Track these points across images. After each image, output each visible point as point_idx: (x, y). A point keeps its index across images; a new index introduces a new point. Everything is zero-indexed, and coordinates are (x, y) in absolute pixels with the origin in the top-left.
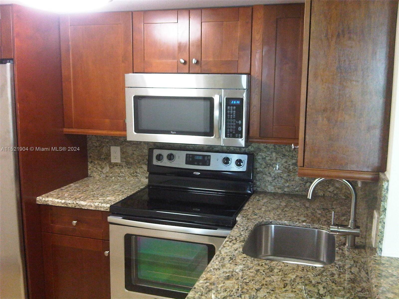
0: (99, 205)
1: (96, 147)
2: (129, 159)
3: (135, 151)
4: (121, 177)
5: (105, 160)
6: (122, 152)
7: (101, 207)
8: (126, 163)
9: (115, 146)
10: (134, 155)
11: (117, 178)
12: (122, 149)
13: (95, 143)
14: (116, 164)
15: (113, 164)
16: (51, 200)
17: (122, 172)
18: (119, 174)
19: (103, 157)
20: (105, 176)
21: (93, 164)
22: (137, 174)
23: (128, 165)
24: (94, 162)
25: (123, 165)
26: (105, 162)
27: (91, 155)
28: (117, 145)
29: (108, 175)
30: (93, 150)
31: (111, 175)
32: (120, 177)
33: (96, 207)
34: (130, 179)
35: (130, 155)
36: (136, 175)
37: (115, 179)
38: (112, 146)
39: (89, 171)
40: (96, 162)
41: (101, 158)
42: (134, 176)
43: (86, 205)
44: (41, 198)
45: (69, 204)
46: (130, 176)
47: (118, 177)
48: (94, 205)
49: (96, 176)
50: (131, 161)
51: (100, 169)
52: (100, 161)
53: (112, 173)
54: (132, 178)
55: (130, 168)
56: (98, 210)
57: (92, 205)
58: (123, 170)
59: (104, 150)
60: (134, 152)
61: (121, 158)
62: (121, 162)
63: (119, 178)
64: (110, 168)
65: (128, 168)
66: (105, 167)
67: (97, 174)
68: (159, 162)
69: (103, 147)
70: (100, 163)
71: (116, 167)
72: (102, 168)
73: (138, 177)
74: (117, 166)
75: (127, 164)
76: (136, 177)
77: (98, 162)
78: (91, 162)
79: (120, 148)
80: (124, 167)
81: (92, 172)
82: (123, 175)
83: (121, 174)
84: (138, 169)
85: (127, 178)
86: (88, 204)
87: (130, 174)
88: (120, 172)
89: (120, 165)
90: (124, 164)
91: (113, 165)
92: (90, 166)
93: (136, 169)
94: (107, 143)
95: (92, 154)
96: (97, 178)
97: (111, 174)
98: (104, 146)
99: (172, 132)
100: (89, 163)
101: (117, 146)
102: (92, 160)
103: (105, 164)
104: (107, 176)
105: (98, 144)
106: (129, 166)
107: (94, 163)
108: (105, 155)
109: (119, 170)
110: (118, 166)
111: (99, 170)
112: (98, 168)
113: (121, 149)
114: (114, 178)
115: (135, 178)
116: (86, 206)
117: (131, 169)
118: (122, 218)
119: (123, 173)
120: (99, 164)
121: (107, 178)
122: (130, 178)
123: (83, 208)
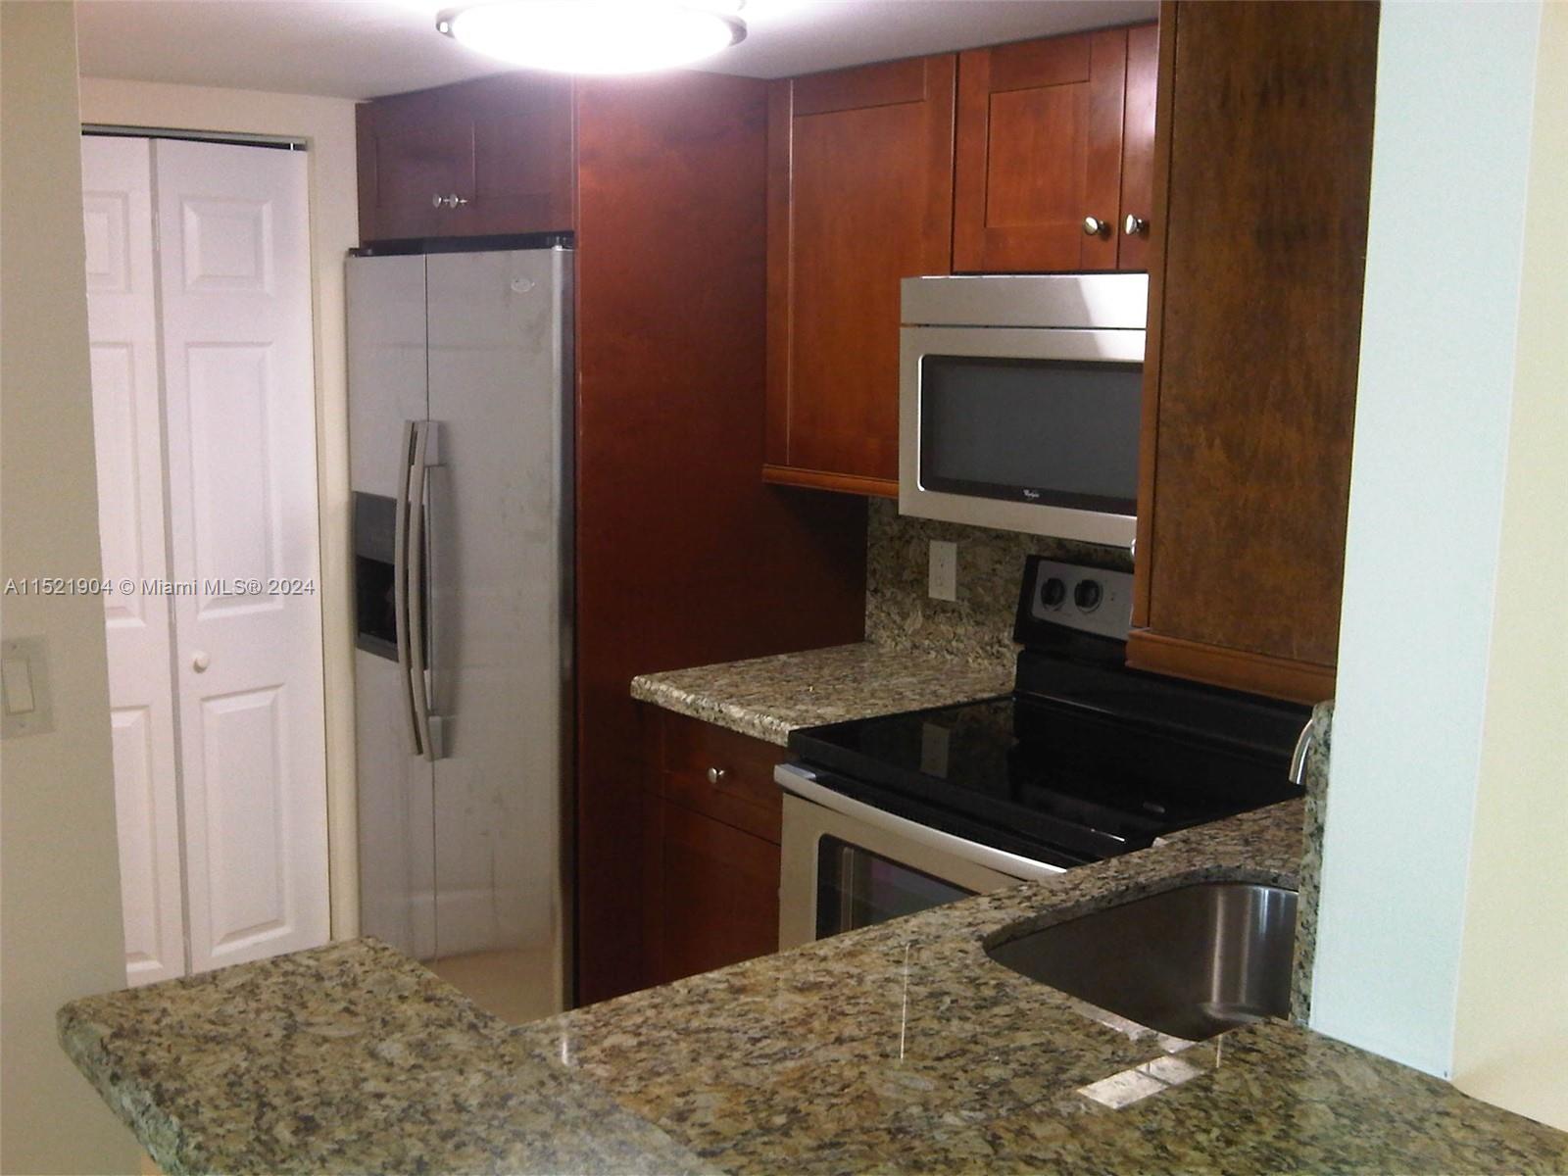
0: (772, 723)
1: (892, 539)
2: (980, 590)
3: (1000, 562)
4: (956, 655)
5: (912, 586)
6: (963, 566)
7: (776, 731)
8: (973, 604)
9: (945, 539)
10: (995, 579)
11: (944, 656)
12: (962, 553)
13: (890, 524)
14: (942, 607)
15: (935, 603)
16: (665, 689)
17: (960, 636)
18: (950, 642)
19: (907, 576)
20: (908, 645)
21: (880, 600)
22: (1000, 649)
23: (978, 613)
24: (882, 593)
25: (962, 612)
26: (914, 595)
27: (876, 565)
28: (948, 537)
29: (916, 640)
30: (882, 547)
31: (927, 642)
32: (951, 653)
33: (765, 730)
34: (979, 664)
35: (984, 576)
36: (998, 652)
37: (936, 657)
38: (934, 539)
39: (868, 623)
40: (888, 594)
41: (901, 582)
42: (993, 654)
43: (741, 719)
44: (643, 680)
45: (703, 708)
46: (980, 651)
47: (945, 652)
48: (761, 722)
49: (886, 641)
50: (988, 599)
51: (897, 618)
52: (899, 588)
53: (931, 637)
54: (986, 662)
55: (983, 624)
56: (769, 742)
57: (757, 721)
58: (960, 631)
59: (912, 551)
60: (998, 566)
61: (960, 584)
62: (958, 598)
63: (948, 657)
64: (924, 616)
65: (977, 623)
66: (911, 614)
67: (888, 633)
68: (1051, 608)
69: (908, 542)
70: (899, 598)
71: (942, 615)
72: (904, 616)
73: (1005, 662)
74: (944, 611)
75: (974, 610)
76: (998, 658)
77: (892, 593)
78: (876, 591)
79: (958, 547)
80: (965, 620)
81: (876, 625)
82: (961, 646)
83: (954, 643)
84: (1004, 631)
85: (971, 660)
86: (747, 718)
87: (982, 648)
88: (952, 635)
89: (953, 611)
90: (965, 608)
91: (936, 610)
92: (871, 604)
93: (999, 630)
94: (922, 528)
95: (878, 562)
96: (888, 647)
97: (927, 638)
98: (912, 537)
99: (1027, 493)
100: (868, 593)
101: (950, 540)
102: (878, 584)
103: (911, 600)
104: (915, 646)
105: (896, 527)
106: (980, 618)
107: (883, 595)
108: (915, 569)
109: (950, 629)
110: (949, 615)
111: (895, 622)
112: (892, 616)
113: (959, 553)
114: (933, 654)
115: (996, 661)
116: (742, 724)
117: (985, 629)
118: (813, 776)
119: (962, 642)
120: (896, 603)
121: (916, 653)
122: (979, 660)
123: (734, 728)
